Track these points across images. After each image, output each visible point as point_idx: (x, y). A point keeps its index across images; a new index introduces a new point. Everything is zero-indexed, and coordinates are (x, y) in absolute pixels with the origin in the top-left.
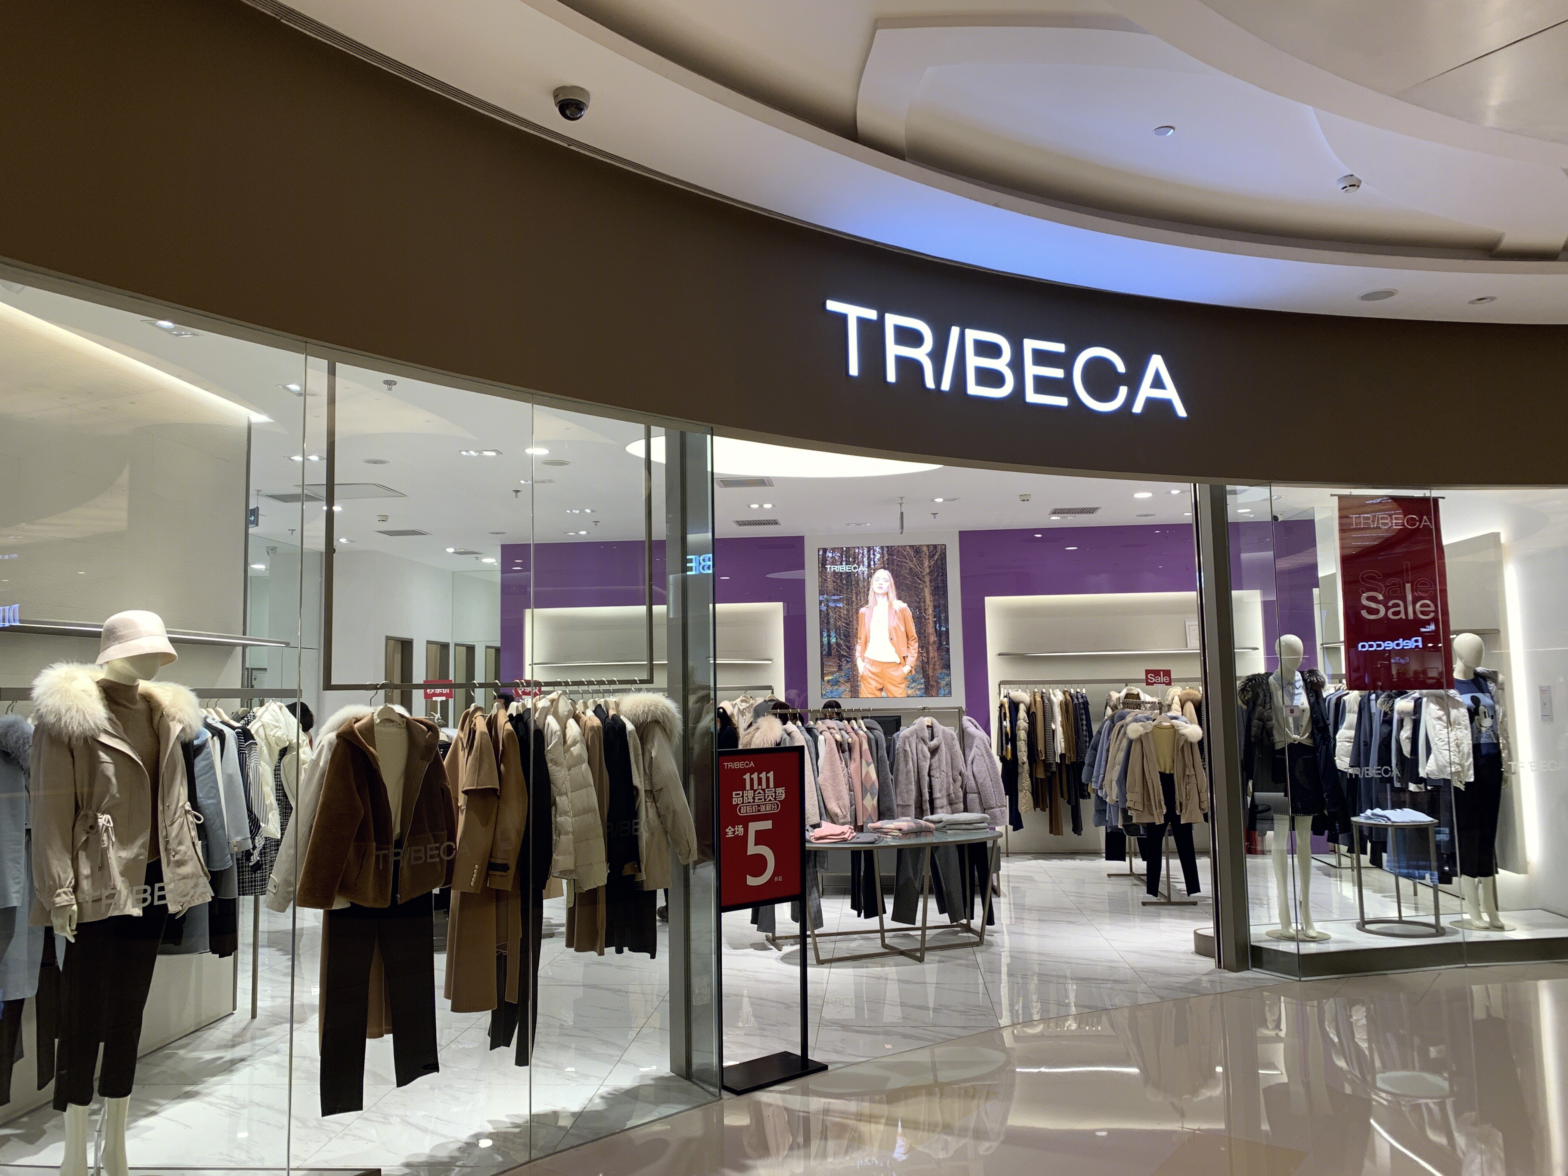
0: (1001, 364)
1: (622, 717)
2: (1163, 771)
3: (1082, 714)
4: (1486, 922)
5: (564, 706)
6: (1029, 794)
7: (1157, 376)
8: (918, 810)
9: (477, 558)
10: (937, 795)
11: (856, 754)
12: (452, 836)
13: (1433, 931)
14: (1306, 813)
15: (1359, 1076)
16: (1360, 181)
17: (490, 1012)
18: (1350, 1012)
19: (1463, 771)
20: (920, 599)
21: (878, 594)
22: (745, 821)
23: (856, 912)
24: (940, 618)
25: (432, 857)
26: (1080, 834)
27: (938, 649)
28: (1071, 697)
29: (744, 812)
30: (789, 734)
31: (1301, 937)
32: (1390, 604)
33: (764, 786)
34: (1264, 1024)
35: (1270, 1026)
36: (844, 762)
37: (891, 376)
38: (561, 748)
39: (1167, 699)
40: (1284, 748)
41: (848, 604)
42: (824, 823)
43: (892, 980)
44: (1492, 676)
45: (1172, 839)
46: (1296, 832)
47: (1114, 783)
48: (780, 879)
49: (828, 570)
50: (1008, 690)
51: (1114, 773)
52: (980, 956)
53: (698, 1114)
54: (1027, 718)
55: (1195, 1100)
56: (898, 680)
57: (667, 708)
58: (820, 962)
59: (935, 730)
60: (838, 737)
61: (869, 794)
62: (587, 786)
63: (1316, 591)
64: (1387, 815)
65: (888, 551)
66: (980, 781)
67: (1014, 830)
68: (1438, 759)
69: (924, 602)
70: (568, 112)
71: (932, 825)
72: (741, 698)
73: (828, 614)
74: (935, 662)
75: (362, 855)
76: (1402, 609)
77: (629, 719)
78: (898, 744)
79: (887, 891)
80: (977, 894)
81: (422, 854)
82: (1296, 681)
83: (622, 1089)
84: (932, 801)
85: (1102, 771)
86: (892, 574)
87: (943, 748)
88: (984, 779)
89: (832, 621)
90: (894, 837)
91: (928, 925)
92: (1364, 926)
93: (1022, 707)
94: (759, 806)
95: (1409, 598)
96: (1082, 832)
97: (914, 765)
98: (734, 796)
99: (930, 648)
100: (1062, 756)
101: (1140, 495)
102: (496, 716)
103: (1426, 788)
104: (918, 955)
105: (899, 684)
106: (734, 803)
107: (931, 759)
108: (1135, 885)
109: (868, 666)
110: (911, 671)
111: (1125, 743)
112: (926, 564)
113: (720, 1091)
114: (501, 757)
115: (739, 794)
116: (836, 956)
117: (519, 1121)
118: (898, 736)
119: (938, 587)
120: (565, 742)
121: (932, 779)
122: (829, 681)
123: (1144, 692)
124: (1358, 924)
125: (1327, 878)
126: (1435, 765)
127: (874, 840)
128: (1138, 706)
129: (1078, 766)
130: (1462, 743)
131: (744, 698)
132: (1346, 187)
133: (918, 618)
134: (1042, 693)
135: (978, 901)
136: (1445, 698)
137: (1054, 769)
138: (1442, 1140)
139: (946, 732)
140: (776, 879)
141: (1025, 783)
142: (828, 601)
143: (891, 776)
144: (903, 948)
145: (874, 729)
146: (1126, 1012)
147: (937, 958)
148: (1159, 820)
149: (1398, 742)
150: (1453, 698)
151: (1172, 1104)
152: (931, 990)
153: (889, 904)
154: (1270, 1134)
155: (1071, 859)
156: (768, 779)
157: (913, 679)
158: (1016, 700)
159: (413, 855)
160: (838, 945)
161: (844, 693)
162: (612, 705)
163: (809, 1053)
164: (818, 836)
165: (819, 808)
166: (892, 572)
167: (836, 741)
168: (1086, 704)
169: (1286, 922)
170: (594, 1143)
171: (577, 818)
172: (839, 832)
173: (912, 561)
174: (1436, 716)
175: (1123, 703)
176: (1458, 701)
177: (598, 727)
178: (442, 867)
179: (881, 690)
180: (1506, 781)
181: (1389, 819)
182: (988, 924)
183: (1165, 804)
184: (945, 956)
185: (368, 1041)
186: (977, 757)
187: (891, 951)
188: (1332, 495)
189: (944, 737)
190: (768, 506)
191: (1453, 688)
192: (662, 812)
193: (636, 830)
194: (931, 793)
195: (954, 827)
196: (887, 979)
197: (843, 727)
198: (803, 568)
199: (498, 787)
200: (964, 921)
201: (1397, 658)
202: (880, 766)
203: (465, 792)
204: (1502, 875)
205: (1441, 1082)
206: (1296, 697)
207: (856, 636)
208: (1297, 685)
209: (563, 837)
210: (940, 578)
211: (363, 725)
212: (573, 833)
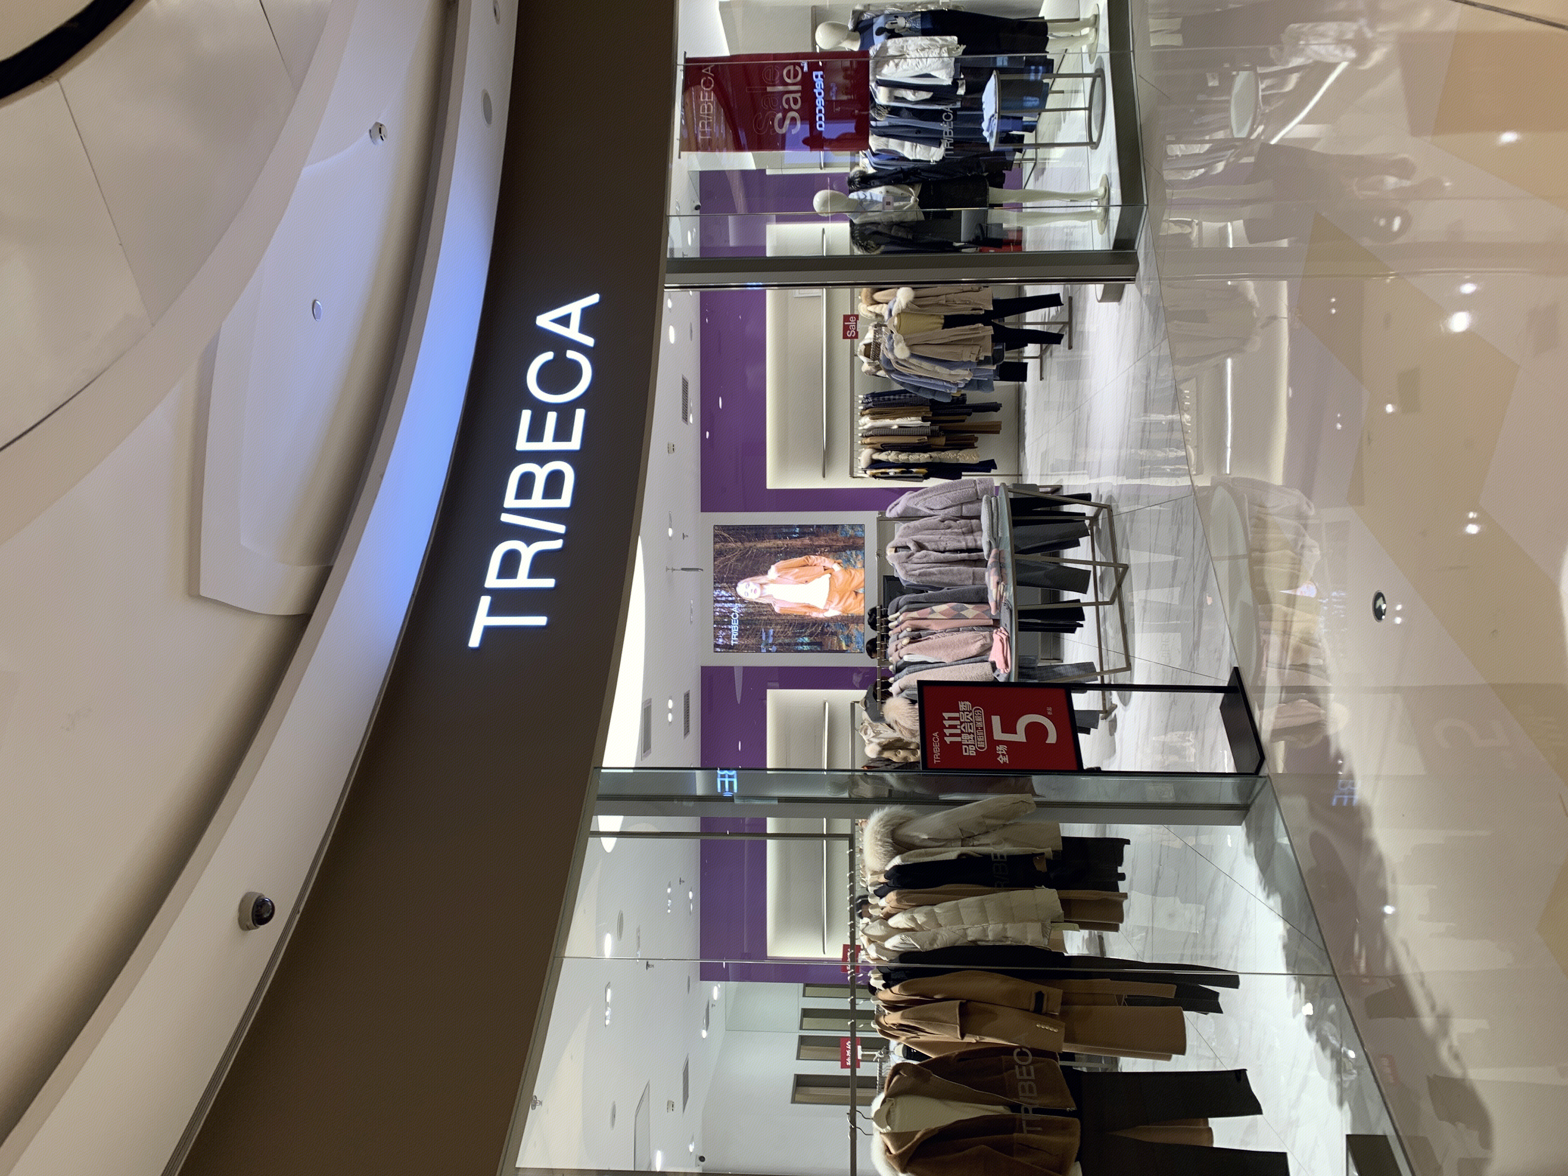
0: (541, 473)
1: (888, 868)
2: (941, 326)
3: (884, 399)
4: (1090, 31)
5: (877, 930)
6: (961, 453)
7: (558, 321)
8: (978, 563)
9: (713, 1005)
10: (963, 545)
11: (922, 624)
12: (1008, 1050)
13: (1098, 80)
14: (986, 192)
15: (1233, 150)
16: (377, 123)
17: (1185, 1013)
18: (1172, 157)
19: (947, 46)
20: (767, 552)
21: (761, 594)
22: (993, 743)
23: (1078, 629)
24: (786, 533)
25: (1029, 1074)
26: (1000, 405)
27: (817, 536)
28: (867, 409)
29: (983, 744)
30: (902, 690)
31: (1104, 203)
32: (786, 107)
33: (957, 722)
34: (1186, 237)
35: (1188, 230)
36: (931, 636)
37: (549, 583)
38: (919, 934)
39: (871, 317)
40: (924, 213)
41: (771, 624)
42: (991, 659)
43: (1146, 595)
44: (857, 16)
45: (1008, 319)
46: (1004, 202)
47: (953, 372)
48: (1050, 709)
49: (736, 643)
50: (859, 470)
51: (943, 372)
52: (1123, 508)
53: (1284, 801)
54: (887, 452)
55: (1258, 305)
56: (848, 576)
57: (879, 821)
58: (1129, 667)
59: (899, 545)
60: (906, 641)
61: (962, 612)
62: (957, 908)
63: (769, 172)
64: (989, 117)
65: (718, 583)
66: (950, 503)
67: (996, 468)
68: (935, 68)
69: (770, 548)
70: (266, 916)
71: (993, 552)
72: (862, 734)
73: (780, 644)
74: (830, 539)
75: (1027, 1148)
76: (791, 96)
77: (889, 861)
78: (913, 581)
79: (1056, 598)
80: (1059, 508)
81: (1026, 1084)
82: (859, 198)
83: (1259, 877)
84: (969, 550)
85: (940, 383)
86: (742, 579)
87: (917, 537)
88: (948, 498)
89: (787, 641)
90: (1005, 589)
91: (1091, 559)
92: (1095, 143)
93: (876, 456)
94: (977, 729)
95: (781, 88)
96: (998, 402)
97: (934, 567)
98: (967, 754)
99: (816, 543)
100: (924, 419)
101: (672, 338)
102: (884, 1001)
103: (962, 79)
104: (1121, 569)
105: (851, 575)
106: (975, 754)
107: (927, 550)
108: (1051, 354)
109: (833, 605)
110: (839, 564)
111: (914, 361)
112: (733, 545)
113: (1261, 777)
114: (927, 999)
115: (966, 749)
116: (1122, 650)
117: (1294, 984)
118: (905, 581)
119: (756, 534)
120: (912, 930)
121: (947, 549)
122: (847, 646)
123: (863, 338)
124: (1092, 148)
125: (1045, 173)
126: (941, 71)
127: (1009, 610)
128: (877, 345)
129: (934, 404)
130: (921, 45)
131: (863, 732)
132: (381, 137)
133: (786, 555)
134: (862, 436)
135: (1066, 508)
136: (877, 59)
137: (936, 428)
138: (1294, 79)
139: (900, 533)
140: (1049, 713)
141: (950, 456)
142: (767, 644)
143: (945, 590)
144: (1114, 584)
145: (898, 605)
146: (1177, 367)
147: (1124, 550)
148: (989, 330)
149: (917, 103)
150: (878, 52)
151: (1262, 327)
152: (1157, 558)
153: (1069, 596)
154: (1293, 239)
155: (1024, 414)
156: (950, 719)
157: (846, 562)
158: (868, 461)
159: (1028, 1094)
160: (1111, 648)
161: (860, 630)
162: (875, 878)
163: (1221, 685)
164: (1004, 666)
165: (976, 662)
166: (740, 579)
167: (910, 643)
168: (873, 395)
169: (1090, 215)
170: (1315, 907)
171: (989, 919)
172: (1000, 644)
173: (729, 559)
174: (895, 68)
175: (874, 360)
176: (881, 47)
177: (898, 894)
178: (1038, 1062)
179: (856, 593)
180: (957, 7)
181: (993, 116)
182: (1090, 500)
183: (974, 324)
184: (1123, 543)
185: (1215, 1145)
186: (927, 505)
187: (1117, 596)
188: (680, 157)
189: (907, 536)
190: (670, 704)
191: (868, 52)
192: (984, 829)
193: (1002, 857)
194: (962, 551)
195: (995, 529)
196: (1146, 601)
197: (896, 635)
198: (732, 668)
199: (958, 1002)
200: (1087, 522)
201: (831, 94)
202: (934, 600)
203: (963, 1036)
204: (1045, 13)
205: (1241, 78)
206: (874, 198)
207: (802, 617)
208: (862, 197)
209: (1009, 934)
210: (747, 532)
211: (892, 1144)
212: (1005, 923)
